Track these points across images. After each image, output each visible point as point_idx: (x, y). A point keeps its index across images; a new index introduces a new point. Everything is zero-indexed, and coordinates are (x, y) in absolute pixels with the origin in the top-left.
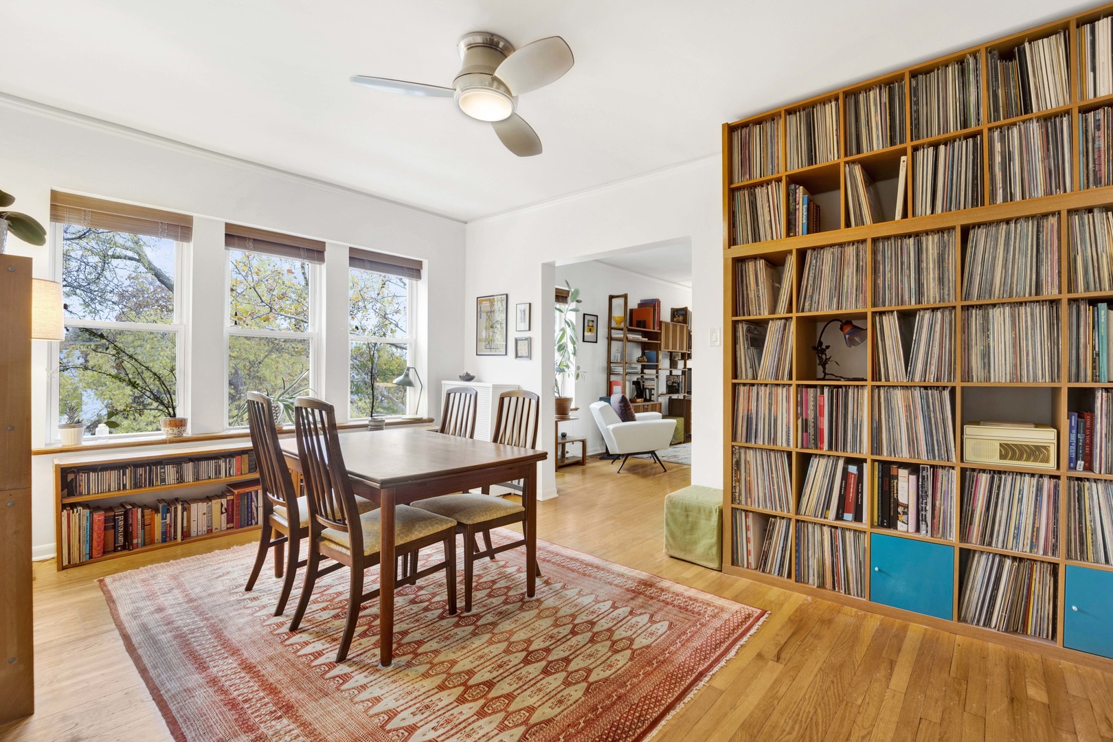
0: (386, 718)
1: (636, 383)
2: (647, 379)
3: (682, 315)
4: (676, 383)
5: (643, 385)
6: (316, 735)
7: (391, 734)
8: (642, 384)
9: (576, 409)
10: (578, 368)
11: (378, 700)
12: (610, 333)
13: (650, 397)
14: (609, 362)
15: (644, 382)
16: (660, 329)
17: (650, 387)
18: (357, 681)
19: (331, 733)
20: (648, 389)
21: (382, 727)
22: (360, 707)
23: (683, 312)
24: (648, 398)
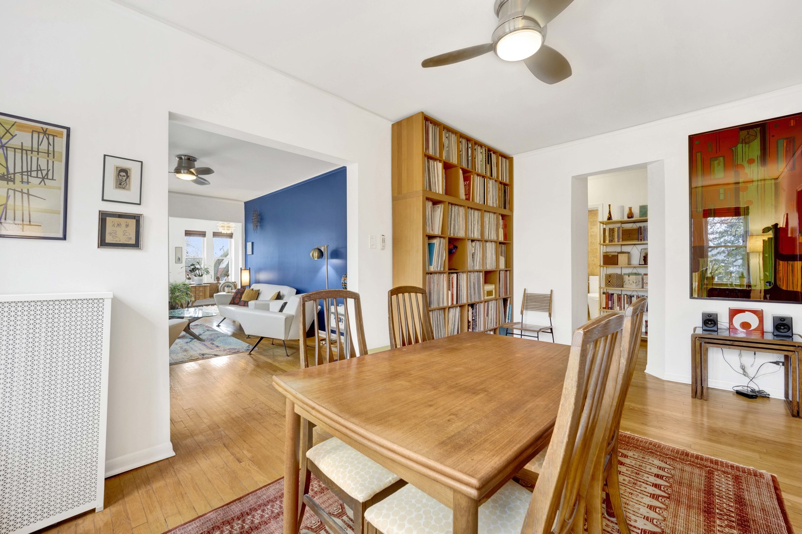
0: (660, 498)
6: (708, 528)
7: (669, 493)
11: (650, 507)
18: (645, 524)
19: (698, 520)
21: (669, 498)
22: (665, 513)
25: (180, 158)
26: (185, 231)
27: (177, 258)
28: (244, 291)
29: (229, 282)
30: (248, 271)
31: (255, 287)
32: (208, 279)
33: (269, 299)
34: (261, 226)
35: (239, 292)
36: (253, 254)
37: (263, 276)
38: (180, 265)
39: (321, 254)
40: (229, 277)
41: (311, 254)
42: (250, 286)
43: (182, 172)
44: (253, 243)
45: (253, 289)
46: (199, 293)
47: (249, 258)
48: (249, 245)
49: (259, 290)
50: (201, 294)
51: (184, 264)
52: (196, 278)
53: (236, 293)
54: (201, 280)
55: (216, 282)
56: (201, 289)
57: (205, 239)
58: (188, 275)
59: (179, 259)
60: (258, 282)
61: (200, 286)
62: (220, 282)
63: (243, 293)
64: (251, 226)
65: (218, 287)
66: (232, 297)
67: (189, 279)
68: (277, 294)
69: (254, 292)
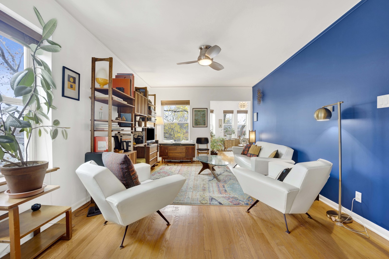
1: (116, 138)
2: (124, 134)
3: (143, 92)
4: (140, 136)
5: (121, 139)
8: (119, 138)
9: (56, 169)
10: (56, 123)
12: (93, 94)
13: (127, 148)
14: (93, 120)
15: (121, 136)
16: (134, 97)
17: (127, 141)
20: (125, 141)
23: (144, 91)
24: (125, 148)
25: (201, 49)
26: (224, 111)
27: (220, 125)
28: (251, 146)
29: (245, 139)
30: (254, 132)
31: (258, 144)
32: (234, 137)
33: (267, 157)
34: (263, 100)
35: (248, 147)
36: (257, 120)
37: (264, 136)
38: (221, 129)
39: (328, 114)
40: (246, 136)
41: (315, 116)
42: (255, 143)
43: (202, 58)
44: (257, 113)
45: (256, 145)
46: (229, 144)
47: (255, 123)
48: (255, 115)
49: (261, 147)
50: (230, 144)
51: (223, 128)
52: (228, 136)
53: (246, 147)
54: (231, 137)
55: (239, 138)
56: (231, 142)
57: (233, 114)
58: (225, 134)
59: (221, 125)
60: (261, 140)
61: (230, 140)
62: (241, 138)
63: (250, 147)
64: (256, 102)
65: (239, 141)
66: (243, 149)
67: (225, 136)
68: (275, 152)
69: (257, 147)
